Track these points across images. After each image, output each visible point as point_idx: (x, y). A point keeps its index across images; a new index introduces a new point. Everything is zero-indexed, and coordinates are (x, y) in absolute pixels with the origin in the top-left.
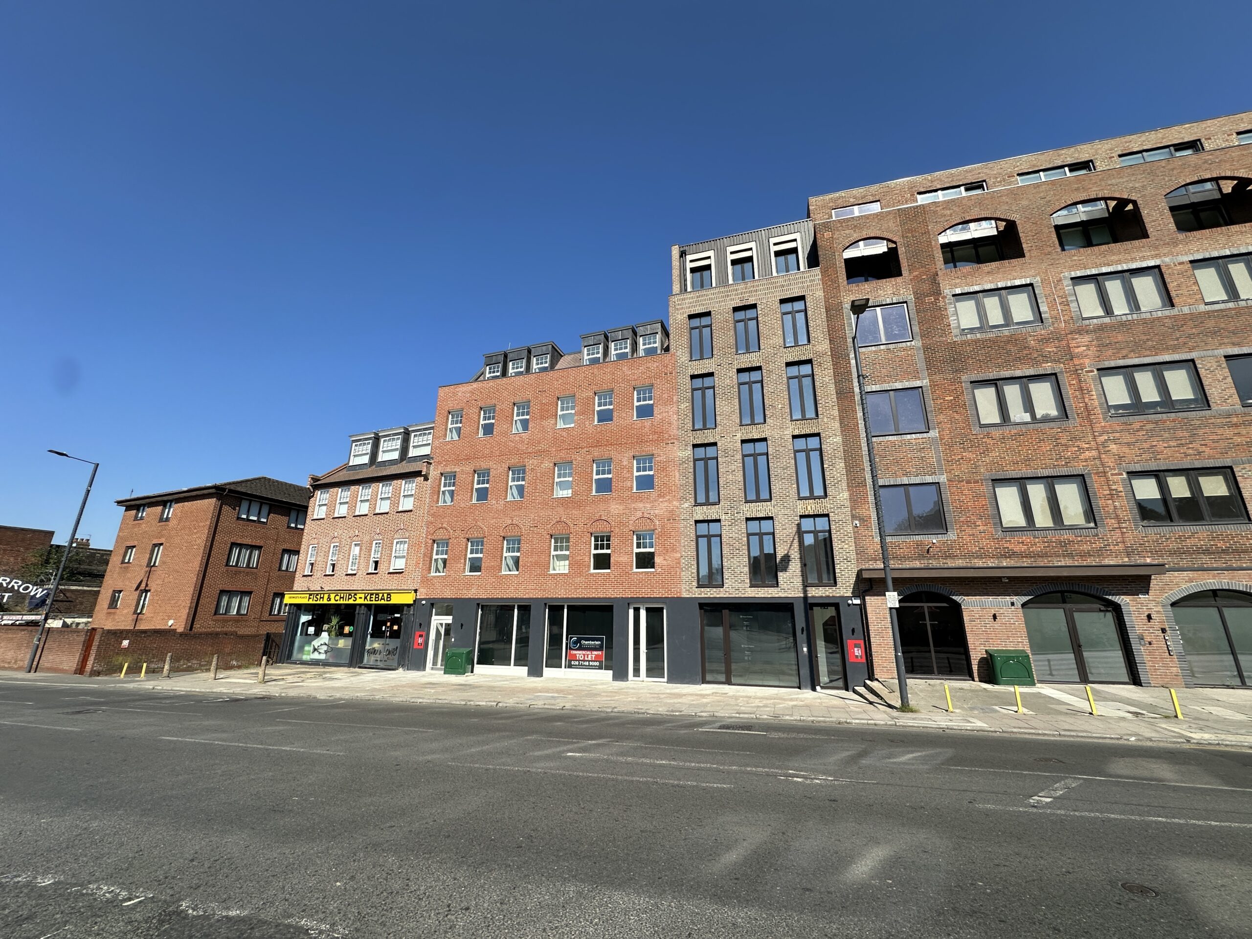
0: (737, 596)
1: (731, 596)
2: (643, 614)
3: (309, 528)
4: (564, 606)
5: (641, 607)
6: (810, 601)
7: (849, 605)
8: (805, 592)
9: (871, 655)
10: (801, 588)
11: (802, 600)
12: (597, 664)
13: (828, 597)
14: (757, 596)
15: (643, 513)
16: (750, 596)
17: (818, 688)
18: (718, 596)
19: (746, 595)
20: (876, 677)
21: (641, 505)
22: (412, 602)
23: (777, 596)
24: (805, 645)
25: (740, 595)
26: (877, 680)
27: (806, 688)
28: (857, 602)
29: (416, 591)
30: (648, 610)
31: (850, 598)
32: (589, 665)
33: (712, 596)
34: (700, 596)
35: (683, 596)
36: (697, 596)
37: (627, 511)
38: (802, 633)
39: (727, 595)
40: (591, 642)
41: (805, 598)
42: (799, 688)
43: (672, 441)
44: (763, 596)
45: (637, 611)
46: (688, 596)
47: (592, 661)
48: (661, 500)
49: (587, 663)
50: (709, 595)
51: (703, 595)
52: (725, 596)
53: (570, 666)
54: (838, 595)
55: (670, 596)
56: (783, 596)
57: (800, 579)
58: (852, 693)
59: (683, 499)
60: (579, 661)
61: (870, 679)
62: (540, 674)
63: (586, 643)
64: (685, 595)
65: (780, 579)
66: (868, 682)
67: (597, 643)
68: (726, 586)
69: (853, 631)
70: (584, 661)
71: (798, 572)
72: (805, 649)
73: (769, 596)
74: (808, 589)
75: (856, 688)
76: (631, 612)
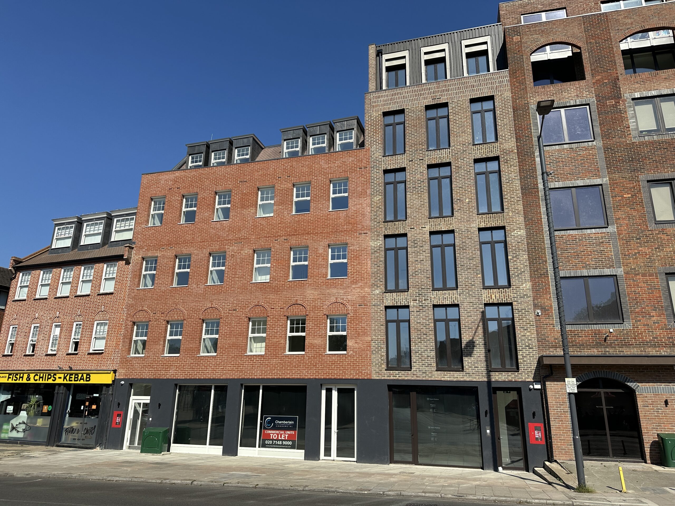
0: (424, 379)
1: (418, 379)
2: (335, 394)
3: (10, 308)
4: (259, 386)
5: (333, 388)
6: (493, 385)
7: (530, 390)
8: (489, 376)
9: (550, 438)
10: (485, 373)
11: (486, 384)
12: (290, 443)
13: (511, 381)
14: (443, 379)
15: (336, 298)
16: (436, 379)
17: (500, 469)
18: (406, 378)
19: (433, 379)
20: (555, 458)
21: (334, 291)
22: (110, 382)
23: (462, 379)
24: (489, 427)
25: (427, 378)
26: (556, 461)
27: (489, 469)
28: (538, 386)
29: (115, 371)
30: (339, 391)
31: (531, 383)
32: (282, 445)
33: (400, 378)
34: (388, 378)
35: (373, 378)
36: (386, 378)
37: (322, 296)
38: (486, 416)
39: (415, 378)
40: (284, 422)
41: (489, 382)
42: (482, 468)
43: (365, 232)
44: (449, 379)
45: (329, 392)
46: (377, 378)
47: (285, 440)
48: (354, 286)
49: (281, 443)
50: (397, 377)
51: (392, 378)
52: (413, 379)
53: (263, 445)
54: (520, 380)
55: (360, 378)
56: (468, 380)
57: (484, 364)
58: (531, 473)
59: (374, 286)
60: (273, 440)
61: (549, 461)
62: (235, 453)
63: (280, 422)
64: (375, 377)
65: (465, 364)
66: (547, 463)
67: (290, 423)
68: (414, 369)
69: (534, 414)
70: (277, 440)
71: (483, 357)
72: (488, 431)
73: (455, 380)
74: (492, 373)
75: (536, 469)
76: (324, 392)
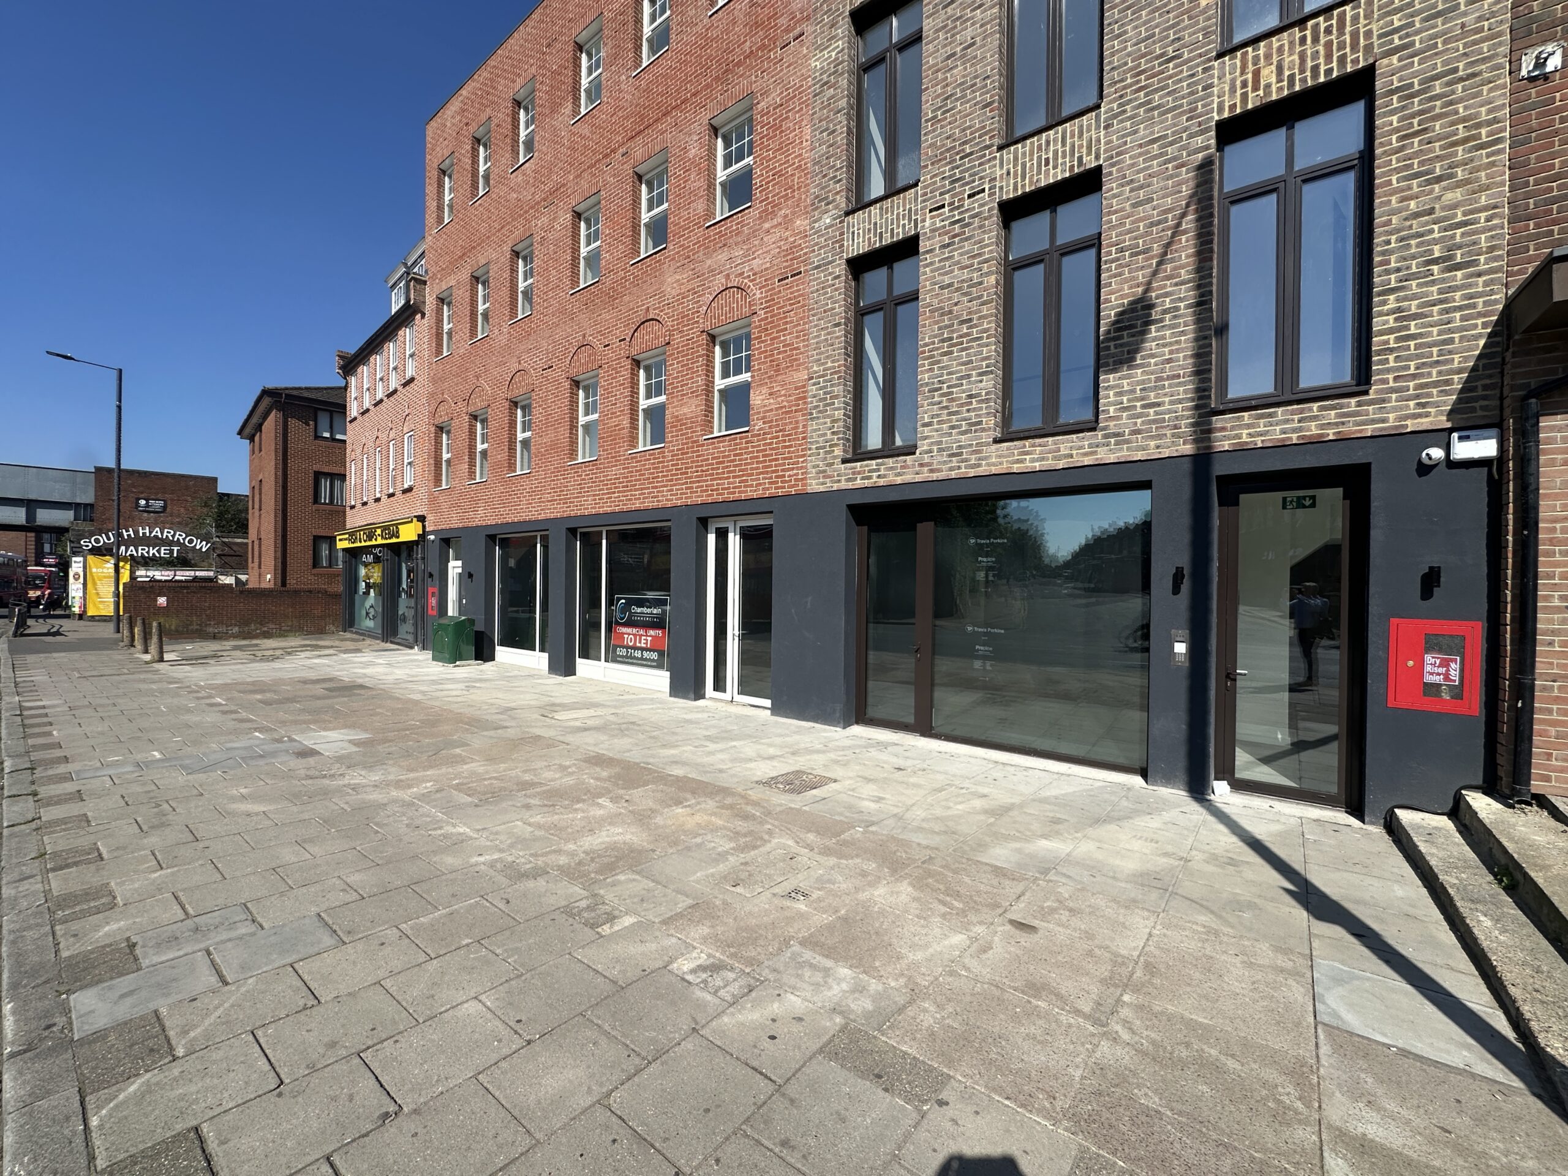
0: (953, 474)
1: (935, 476)
2: (734, 542)
4: (601, 532)
5: (731, 529)
6: (1220, 469)
7: (1424, 469)
8: (1203, 430)
9: (1524, 690)
11: (1187, 466)
12: (654, 656)
13: (1317, 443)
14: (1016, 468)
15: (728, 276)
16: (994, 470)
17: (1221, 790)
18: (899, 480)
19: (982, 470)
20: (1537, 786)
21: (722, 256)
22: (415, 538)
24: (1185, 633)
25: (965, 471)
26: (1542, 801)
28: (1485, 448)
29: (422, 519)
30: (747, 535)
31: (1442, 437)
33: (882, 482)
34: (850, 485)
36: (844, 485)
38: (1176, 590)
39: (925, 475)
40: (645, 610)
41: (1202, 459)
42: (1144, 774)
43: (797, 32)
44: (1037, 466)
45: (722, 535)
46: (822, 489)
47: (646, 649)
48: (767, 225)
49: (638, 654)
50: (874, 480)
51: (859, 483)
52: (918, 478)
53: (612, 657)
54: (1369, 430)
55: (780, 492)
56: (1112, 458)
57: (1185, 389)
58: (1376, 831)
60: (627, 647)
61: (1490, 789)
63: (639, 610)
64: (815, 486)
67: (655, 611)
68: (923, 446)
69: (1430, 581)
70: (635, 648)
71: (1184, 362)
72: (1180, 648)
73: (1061, 464)
74: (1218, 421)
75: (1405, 816)
76: (711, 538)
